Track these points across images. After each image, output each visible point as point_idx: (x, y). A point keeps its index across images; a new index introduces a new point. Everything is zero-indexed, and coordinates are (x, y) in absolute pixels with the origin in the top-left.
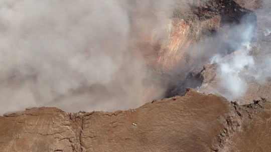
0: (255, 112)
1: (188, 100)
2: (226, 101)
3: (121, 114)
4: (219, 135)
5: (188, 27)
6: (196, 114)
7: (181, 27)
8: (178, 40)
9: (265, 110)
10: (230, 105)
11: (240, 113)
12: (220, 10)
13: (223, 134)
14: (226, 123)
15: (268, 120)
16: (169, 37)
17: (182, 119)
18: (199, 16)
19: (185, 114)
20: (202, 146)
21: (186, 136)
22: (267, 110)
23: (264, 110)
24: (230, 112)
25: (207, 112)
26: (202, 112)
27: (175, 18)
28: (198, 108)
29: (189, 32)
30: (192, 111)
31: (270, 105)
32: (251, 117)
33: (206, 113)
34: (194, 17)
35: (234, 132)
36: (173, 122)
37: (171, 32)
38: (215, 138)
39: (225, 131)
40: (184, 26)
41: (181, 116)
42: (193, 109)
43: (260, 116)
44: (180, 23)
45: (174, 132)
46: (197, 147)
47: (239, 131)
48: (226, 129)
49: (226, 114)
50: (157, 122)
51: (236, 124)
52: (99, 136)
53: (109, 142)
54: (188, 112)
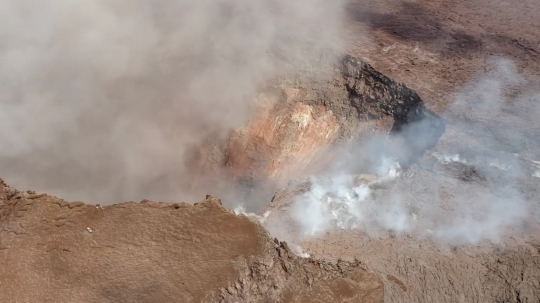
0: (322, 276)
1: (199, 213)
2: (264, 233)
3: (79, 209)
4: (223, 290)
5: (338, 127)
6: (198, 240)
7: (325, 124)
8: (314, 146)
9: (348, 280)
10: (268, 244)
11: (287, 265)
12: (395, 108)
13: (231, 289)
14: (248, 272)
15: (344, 300)
16: (300, 138)
17: (170, 243)
18: (359, 112)
19: (181, 236)
20: (181, 297)
21: (164, 272)
22: (353, 282)
23: (345, 279)
24: (263, 256)
25: (220, 243)
26: (212, 240)
27: (319, 107)
28: (207, 231)
29: (336, 136)
30: (195, 233)
31: (362, 274)
32: (310, 281)
33: (216, 243)
34: (350, 112)
35: (258, 296)
36: (154, 243)
37: (307, 129)
38: (213, 293)
39: (238, 286)
40: (331, 124)
41: (173, 236)
42: (198, 231)
43: (332, 288)
44: (325, 117)
45: (147, 260)
46: (174, 297)
47: (273, 297)
48: (241, 283)
49: (253, 257)
50: (129, 236)
51: (270, 283)
52: (28, 235)
53: (37, 248)
54: (189, 233)
